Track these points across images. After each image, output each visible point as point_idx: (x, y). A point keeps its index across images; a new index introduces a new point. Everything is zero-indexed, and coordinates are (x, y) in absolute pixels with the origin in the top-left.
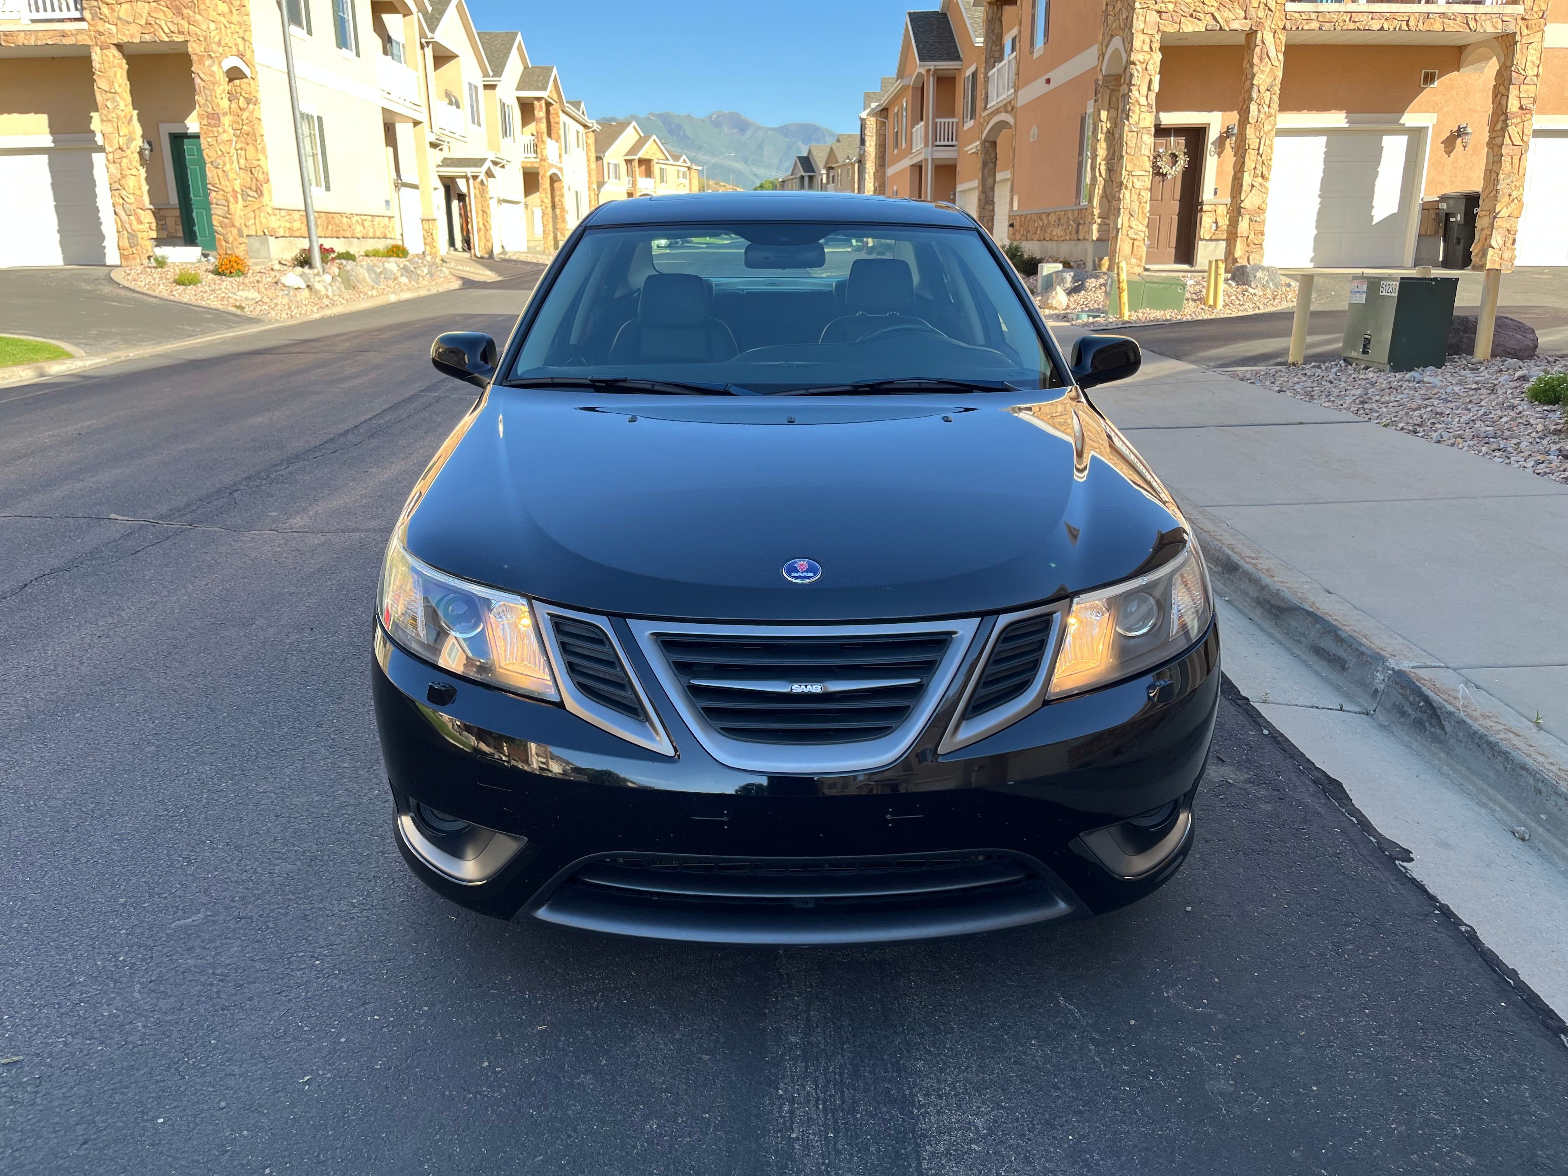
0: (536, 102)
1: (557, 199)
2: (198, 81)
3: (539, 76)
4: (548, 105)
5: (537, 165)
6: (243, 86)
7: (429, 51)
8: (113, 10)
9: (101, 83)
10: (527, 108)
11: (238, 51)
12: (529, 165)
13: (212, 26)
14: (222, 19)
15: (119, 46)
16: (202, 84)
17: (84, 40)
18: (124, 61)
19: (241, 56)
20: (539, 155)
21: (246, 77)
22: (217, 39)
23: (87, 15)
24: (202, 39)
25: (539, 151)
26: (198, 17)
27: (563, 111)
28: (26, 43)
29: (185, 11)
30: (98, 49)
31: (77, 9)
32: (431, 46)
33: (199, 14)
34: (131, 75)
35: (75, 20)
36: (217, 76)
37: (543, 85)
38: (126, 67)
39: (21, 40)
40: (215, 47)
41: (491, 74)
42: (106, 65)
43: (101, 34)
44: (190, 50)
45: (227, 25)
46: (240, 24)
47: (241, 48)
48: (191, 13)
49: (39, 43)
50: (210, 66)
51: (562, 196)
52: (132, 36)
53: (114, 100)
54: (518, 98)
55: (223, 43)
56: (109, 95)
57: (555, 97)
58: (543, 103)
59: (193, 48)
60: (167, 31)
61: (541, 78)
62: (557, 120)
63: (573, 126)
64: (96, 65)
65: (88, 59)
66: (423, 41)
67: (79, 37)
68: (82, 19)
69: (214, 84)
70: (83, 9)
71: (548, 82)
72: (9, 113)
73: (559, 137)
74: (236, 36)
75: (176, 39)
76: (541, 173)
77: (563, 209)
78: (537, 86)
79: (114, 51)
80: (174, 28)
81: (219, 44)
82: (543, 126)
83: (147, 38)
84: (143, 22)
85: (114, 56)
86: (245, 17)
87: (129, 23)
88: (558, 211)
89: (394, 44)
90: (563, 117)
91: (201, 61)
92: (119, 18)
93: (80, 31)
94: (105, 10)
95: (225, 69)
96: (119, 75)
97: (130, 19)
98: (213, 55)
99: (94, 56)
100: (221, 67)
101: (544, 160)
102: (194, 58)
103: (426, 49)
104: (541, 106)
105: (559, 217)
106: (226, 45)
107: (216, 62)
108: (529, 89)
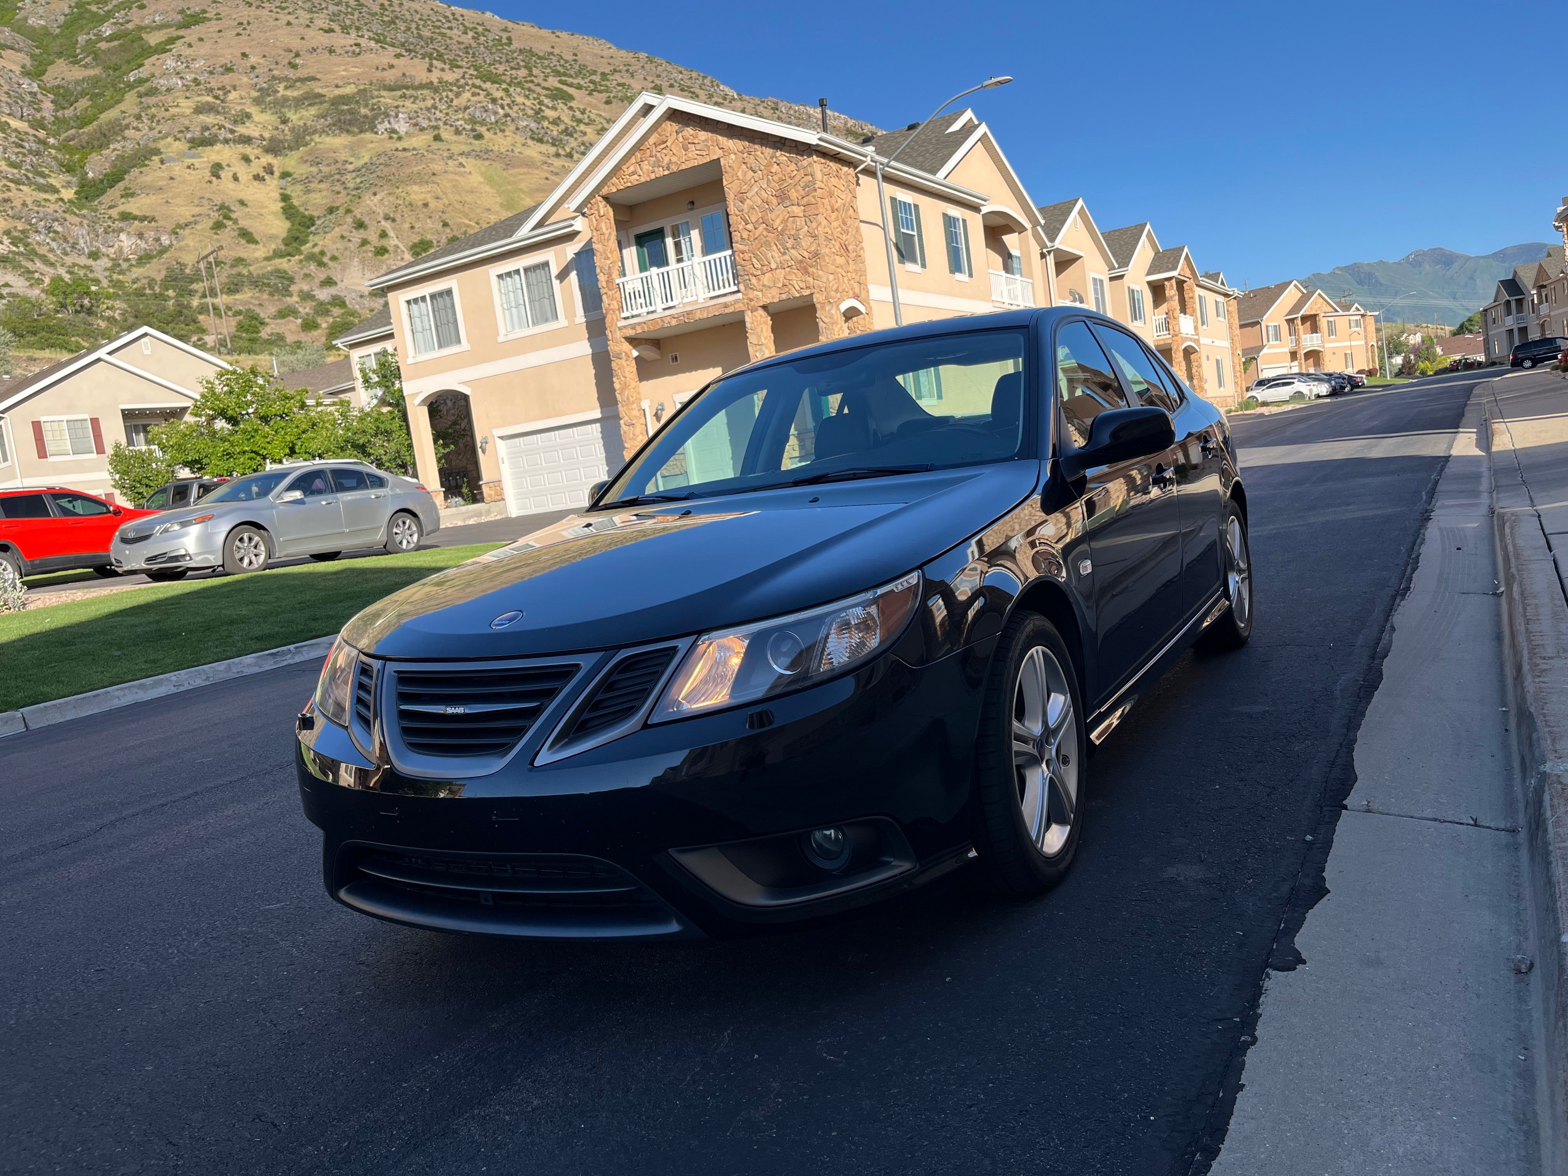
0: (1166, 283)
1: (1194, 371)
2: (821, 324)
3: (1169, 258)
4: (1180, 284)
5: (1170, 341)
6: (860, 322)
7: (1051, 259)
8: (759, 280)
9: (752, 339)
10: (1158, 290)
11: (854, 293)
12: (1162, 342)
13: (831, 277)
14: (840, 270)
15: (764, 307)
16: (824, 325)
17: (740, 307)
18: (769, 318)
19: (857, 297)
20: (1171, 332)
21: (862, 313)
22: (835, 288)
23: (742, 287)
24: (823, 289)
25: (1171, 327)
26: (820, 272)
27: (1198, 285)
28: (701, 317)
29: (810, 270)
30: (749, 313)
31: (735, 284)
32: (1052, 254)
33: (821, 270)
34: (774, 329)
35: (734, 292)
36: (835, 317)
37: (1173, 265)
38: (770, 323)
39: (698, 315)
40: (833, 293)
41: (1117, 266)
42: (756, 324)
43: (751, 300)
44: (815, 300)
45: (844, 274)
46: (856, 271)
47: (857, 291)
48: (815, 270)
49: (710, 315)
50: (830, 310)
51: (1199, 366)
52: (773, 297)
53: (761, 350)
54: (1149, 283)
55: (840, 290)
56: (758, 347)
57: (1188, 273)
58: (1174, 282)
59: (818, 298)
60: (798, 288)
61: (1172, 259)
62: (1191, 295)
63: (1210, 297)
64: (748, 325)
65: (743, 322)
66: (1045, 250)
67: (736, 306)
68: (738, 291)
69: (833, 324)
70: (739, 283)
71: (1178, 262)
73: (1194, 311)
74: (852, 282)
75: (805, 294)
76: (1174, 347)
77: (1201, 379)
78: (1167, 267)
79: (761, 312)
80: (803, 285)
81: (837, 291)
82: (1175, 303)
83: (784, 297)
84: (780, 285)
85: (761, 316)
86: (861, 265)
87: (770, 287)
88: (1195, 382)
89: (1014, 259)
90: (1199, 291)
91: (823, 308)
92: (764, 285)
93: (737, 301)
94: (754, 281)
95: (842, 310)
96: (764, 330)
97: (771, 285)
98: (831, 301)
99: (747, 319)
100: (838, 308)
101: (1176, 335)
102: (818, 306)
103: (1048, 257)
104: (1172, 285)
105: (1197, 387)
106: (844, 290)
107: (835, 306)
108: (1159, 272)
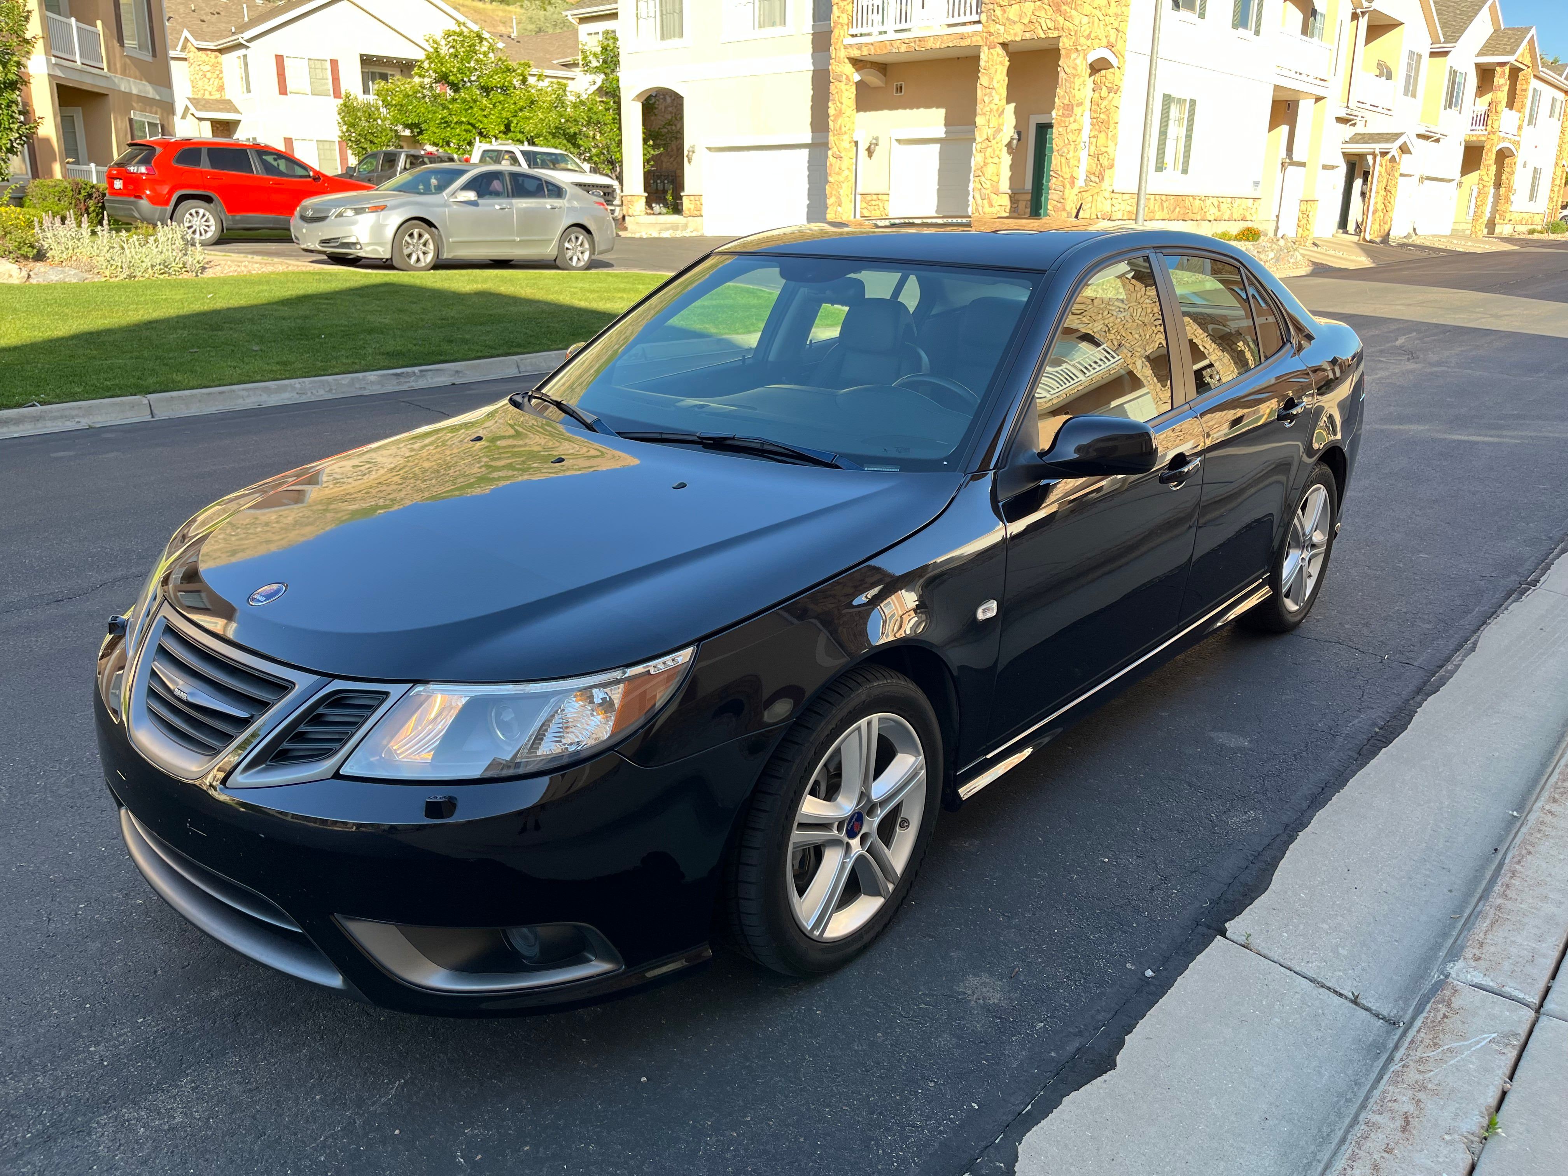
0: (1498, 68)
1: (1504, 177)
2: (1062, 75)
3: (1509, 39)
4: (1515, 72)
5: (1483, 139)
6: (1108, 76)
7: (1364, 22)
8: (1005, 12)
9: (983, 80)
10: (1486, 75)
11: (1108, 42)
12: (1475, 138)
13: (1085, 20)
14: (1097, 12)
15: (1004, 45)
16: (1065, 76)
17: (977, 40)
18: (1007, 59)
19: (1110, 46)
20: (1489, 128)
21: (1112, 67)
22: (1086, 34)
23: (984, 18)
24: (1073, 33)
25: (1489, 122)
26: (1074, 13)
27: (1535, 76)
28: (934, 46)
29: (1064, 7)
30: (986, 48)
31: (977, 13)
32: (1367, 16)
33: (1076, 10)
34: (1010, 72)
35: (975, 22)
36: (1079, 69)
37: (1512, 48)
38: (1007, 64)
39: (930, 44)
40: (1083, 40)
41: (1442, 40)
42: (990, 63)
43: (991, 34)
44: (1061, 44)
45: (1102, 18)
46: (1117, 15)
47: (1112, 40)
48: (1068, 10)
49: (944, 46)
50: (1075, 59)
51: (1512, 173)
52: (1015, 35)
53: (990, 95)
54: (1477, 65)
55: (1092, 36)
56: (988, 91)
57: (1528, 60)
58: (1507, 69)
59: (1065, 43)
60: (1045, 28)
61: (1513, 40)
62: (1524, 87)
63: (1548, 93)
64: (982, 63)
65: (977, 58)
66: (1359, 11)
67: (974, 39)
68: (979, 22)
69: (1074, 76)
70: (982, 12)
71: (1519, 46)
72: (918, 108)
73: (1523, 106)
74: (1110, 27)
75: (1051, 36)
76: (1487, 147)
77: (1510, 188)
78: (1504, 49)
79: (999, 50)
80: (1051, 25)
81: (1088, 37)
82: (1502, 96)
83: (1028, 36)
84: (1026, 21)
85: (998, 55)
86: (1124, 9)
87: (1015, 22)
88: (1502, 191)
89: (1318, 17)
90: (1534, 83)
91: (1068, 56)
92: (1008, 19)
93: (975, 33)
94: (998, 11)
95: (1089, 62)
96: (999, 71)
97: (1016, 19)
98: (1079, 48)
99: (982, 56)
100: (1085, 58)
101: (1494, 133)
102: (1063, 52)
103: (1360, 19)
104: (1504, 72)
105: (1502, 197)
106: (1096, 38)
107: (1082, 55)
108: (1493, 55)
